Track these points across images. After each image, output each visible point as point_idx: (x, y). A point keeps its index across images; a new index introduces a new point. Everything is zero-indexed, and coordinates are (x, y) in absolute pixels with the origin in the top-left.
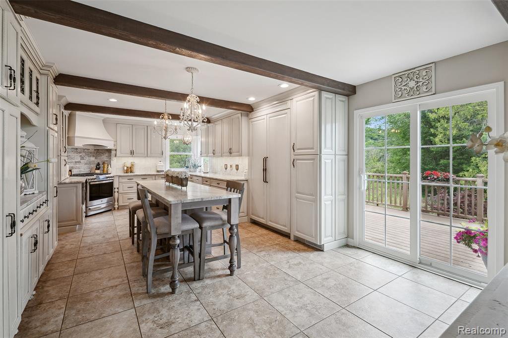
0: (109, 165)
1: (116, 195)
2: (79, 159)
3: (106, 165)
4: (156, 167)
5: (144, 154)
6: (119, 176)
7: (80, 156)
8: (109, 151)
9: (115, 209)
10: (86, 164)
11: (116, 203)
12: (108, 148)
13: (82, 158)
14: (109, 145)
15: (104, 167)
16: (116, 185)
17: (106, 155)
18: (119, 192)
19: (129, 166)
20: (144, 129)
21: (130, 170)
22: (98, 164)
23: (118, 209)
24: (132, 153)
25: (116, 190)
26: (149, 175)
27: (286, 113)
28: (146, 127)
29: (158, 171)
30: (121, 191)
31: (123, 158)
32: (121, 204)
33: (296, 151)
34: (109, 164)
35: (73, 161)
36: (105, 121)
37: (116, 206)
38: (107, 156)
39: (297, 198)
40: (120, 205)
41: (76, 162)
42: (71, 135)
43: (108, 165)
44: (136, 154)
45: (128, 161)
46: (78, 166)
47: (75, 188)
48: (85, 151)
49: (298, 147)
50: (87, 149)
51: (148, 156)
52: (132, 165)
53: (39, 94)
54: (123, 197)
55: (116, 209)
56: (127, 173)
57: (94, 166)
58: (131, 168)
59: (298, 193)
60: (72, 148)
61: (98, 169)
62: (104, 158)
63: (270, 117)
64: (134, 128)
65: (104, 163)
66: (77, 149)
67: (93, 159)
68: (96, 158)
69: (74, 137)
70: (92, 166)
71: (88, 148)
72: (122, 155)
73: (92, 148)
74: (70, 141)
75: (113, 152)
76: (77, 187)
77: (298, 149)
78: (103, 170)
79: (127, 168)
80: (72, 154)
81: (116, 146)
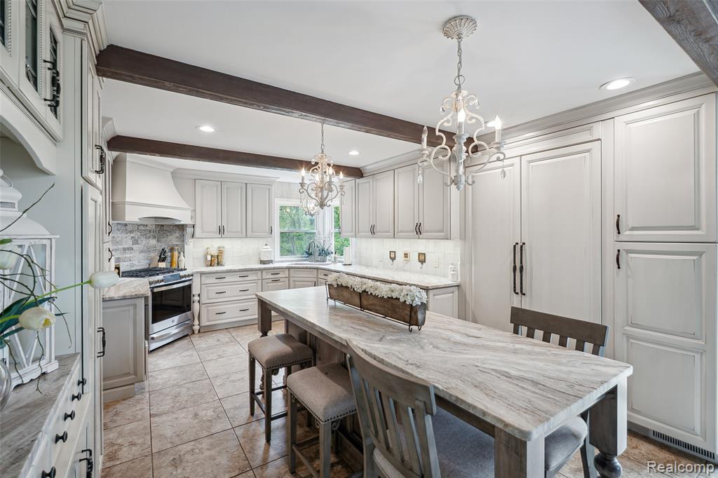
0: (182, 253)
1: (196, 307)
2: (129, 243)
3: (176, 254)
4: (259, 254)
5: (242, 232)
6: (202, 274)
7: (132, 237)
8: (182, 228)
9: (193, 333)
10: (142, 252)
11: (196, 322)
12: (182, 223)
13: (136, 242)
14: (183, 217)
15: (172, 257)
16: (195, 290)
17: (177, 235)
18: (202, 302)
19: (215, 253)
20: (241, 188)
21: (216, 260)
22: (163, 251)
23: (199, 332)
24: (221, 230)
25: (196, 298)
26: (252, 270)
27: (588, 151)
28: (244, 185)
29: (262, 262)
30: (204, 300)
31: (205, 240)
32: (205, 323)
33: (626, 234)
34: (182, 250)
35: (120, 247)
36: (176, 175)
37: (196, 328)
38: (177, 237)
39: (629, 337)
40: (203, 324)
41: (124, 249)
42: (117, 200)
43: (179, 253)
44: (228, 232)
45: (213, 245)
46: (128, 255)
47: (131, 308)
48: (141, 228)
49: (631, 225)
50: (143, 225)
51: (248, 236)
52: (221, 252)
53: (58, 74)
54: (208, 310)
55: (196, 332)
56: (211, 265)
57: (156, 256)
58: (218, 256)
59: (633, 325)
60: (118, 224)
61: (162, 260)
62: (173, 240)
63: (530, 162)
64: (225, 187)
65: (172, 250)
66: (126, 225)
67: (153, 242)
68: (158, 241)
69: (124, 203)
70: (152, 255)
71: (145, 224)
72: (205, 235)
73: (153, 222)
74: (116, 209)
75: (189, 230)
76: (135, 306)
77: (633, 229)
78: (171, 262)
79: (212, 256)
80: (118, 235)
81: (193, 219)
